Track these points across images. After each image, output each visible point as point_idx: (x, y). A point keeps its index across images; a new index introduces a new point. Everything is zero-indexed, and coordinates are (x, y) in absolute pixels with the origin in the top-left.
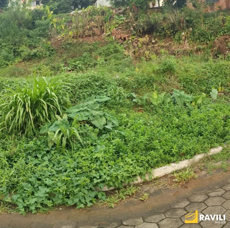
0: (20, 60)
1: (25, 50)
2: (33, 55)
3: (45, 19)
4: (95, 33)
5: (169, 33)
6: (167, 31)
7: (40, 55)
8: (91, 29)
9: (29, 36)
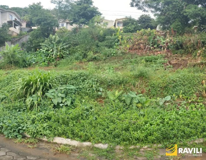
0: (86, 60)
1: (91, 54)
2: (94, 58)
3: (115, 35)
4: (140, 48)
5: (190, 50)
6: (189, 49)
7: (98, 59)
8: (139, 44)
9: (98, 46)
